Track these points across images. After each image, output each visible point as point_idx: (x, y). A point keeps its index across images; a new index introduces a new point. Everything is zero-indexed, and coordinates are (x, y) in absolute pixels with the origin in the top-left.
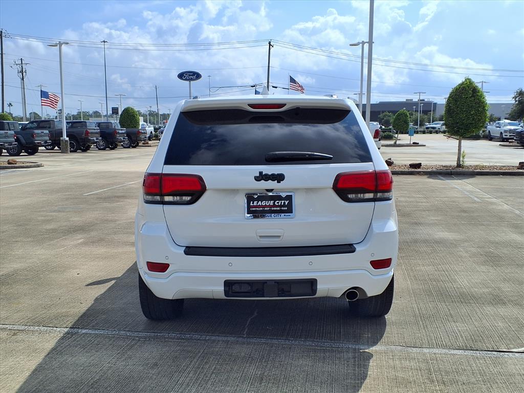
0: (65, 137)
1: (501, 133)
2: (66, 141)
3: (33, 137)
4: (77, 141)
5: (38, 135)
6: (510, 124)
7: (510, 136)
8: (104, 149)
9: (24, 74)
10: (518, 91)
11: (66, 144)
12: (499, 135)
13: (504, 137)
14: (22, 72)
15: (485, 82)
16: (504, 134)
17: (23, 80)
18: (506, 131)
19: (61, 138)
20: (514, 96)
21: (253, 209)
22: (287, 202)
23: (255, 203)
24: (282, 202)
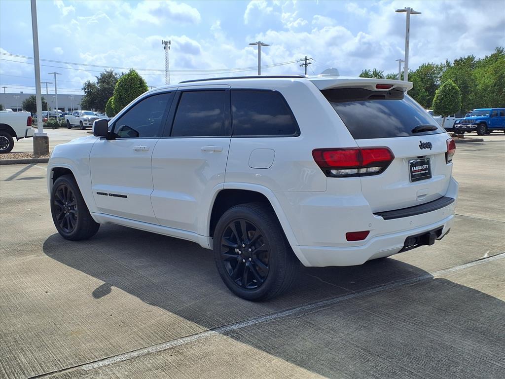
1: (81, 122)
6: (87, 114)
7: (90, 124)
10: (87, 83)
12: (79, 124)
13: (84, 125)
15: (57, 74)
16: (83, 123)
18: (85, 120)
20: (83, 87)
21: (414, 174)
22: (427, 166)
23: (414, 169)
24: (426, 166)
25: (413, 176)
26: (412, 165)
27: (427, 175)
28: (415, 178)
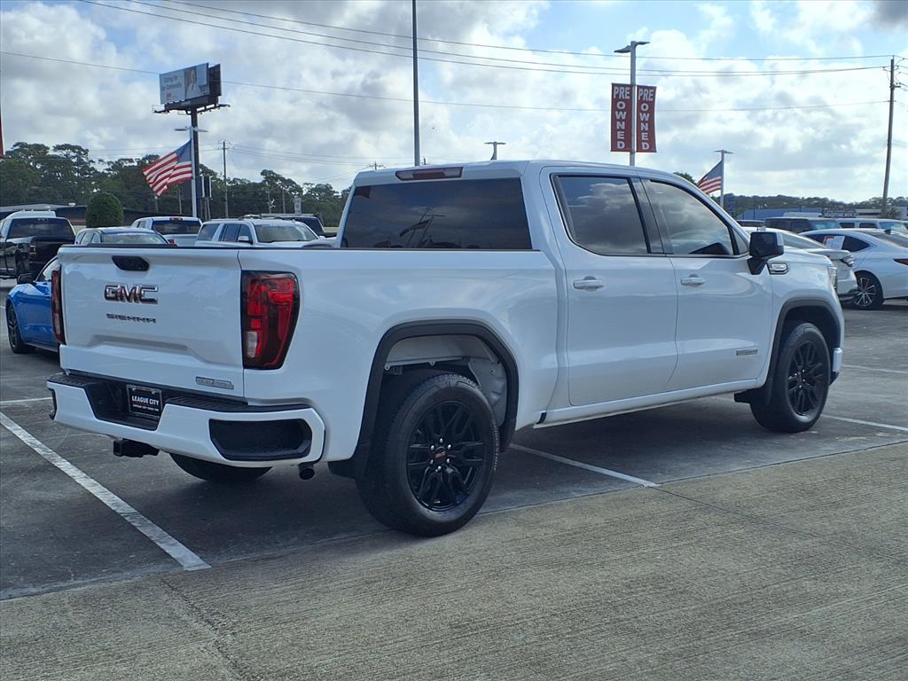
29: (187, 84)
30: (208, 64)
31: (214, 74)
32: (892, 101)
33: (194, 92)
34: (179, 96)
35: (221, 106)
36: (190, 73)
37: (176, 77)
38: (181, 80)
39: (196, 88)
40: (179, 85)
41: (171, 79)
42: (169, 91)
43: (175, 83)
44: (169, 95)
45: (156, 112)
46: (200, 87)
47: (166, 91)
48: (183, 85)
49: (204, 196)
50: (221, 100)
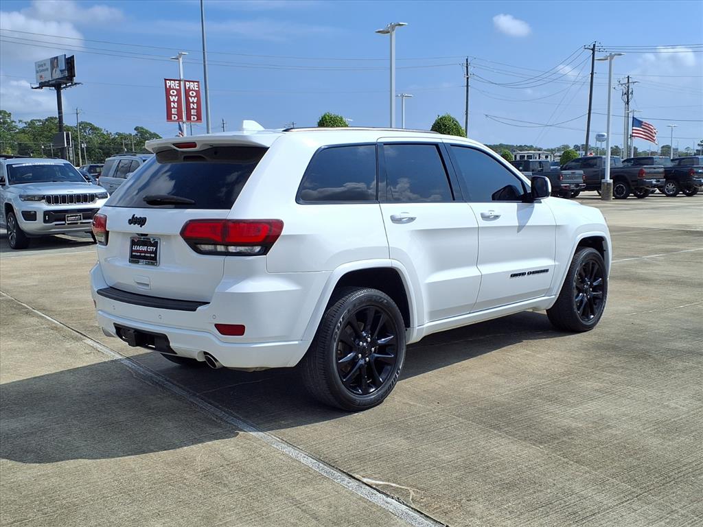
0: (608, 180)
2: (609, 184)
3: (559, 178)
4: (628, 184)
5: (566, 177)
8: (674, 195)
9: (630, 96)
11: (608, 188)
14: (627, 94)
17: (628, 104)
19: (603, 181)
21: (134, 253)
22: (154, 249)
23: (135, 248)
24: (151, 249)
25: (132, 256)
26: (133, 243)
27: (152, 259)
28: (135, 258)
29: (52, 69)
30: (65, 55)
31: (70, 62)
32: (467, 86)
33: (57, 75)
34: (47, 77)
35: (76, 84)
36: (54, 61)
37: (45, 64)
38: (48, 66)
39: (58, 72)
40: (47, 69)
41: (42, 66)
42: (41, 74)
43: (44, 68)
44: (41, 77)
45: (33, 88)
46: (61, 71)
47: (40, 74)
48: (49, 69)
49: (66, 145)
50: (75, 80)
